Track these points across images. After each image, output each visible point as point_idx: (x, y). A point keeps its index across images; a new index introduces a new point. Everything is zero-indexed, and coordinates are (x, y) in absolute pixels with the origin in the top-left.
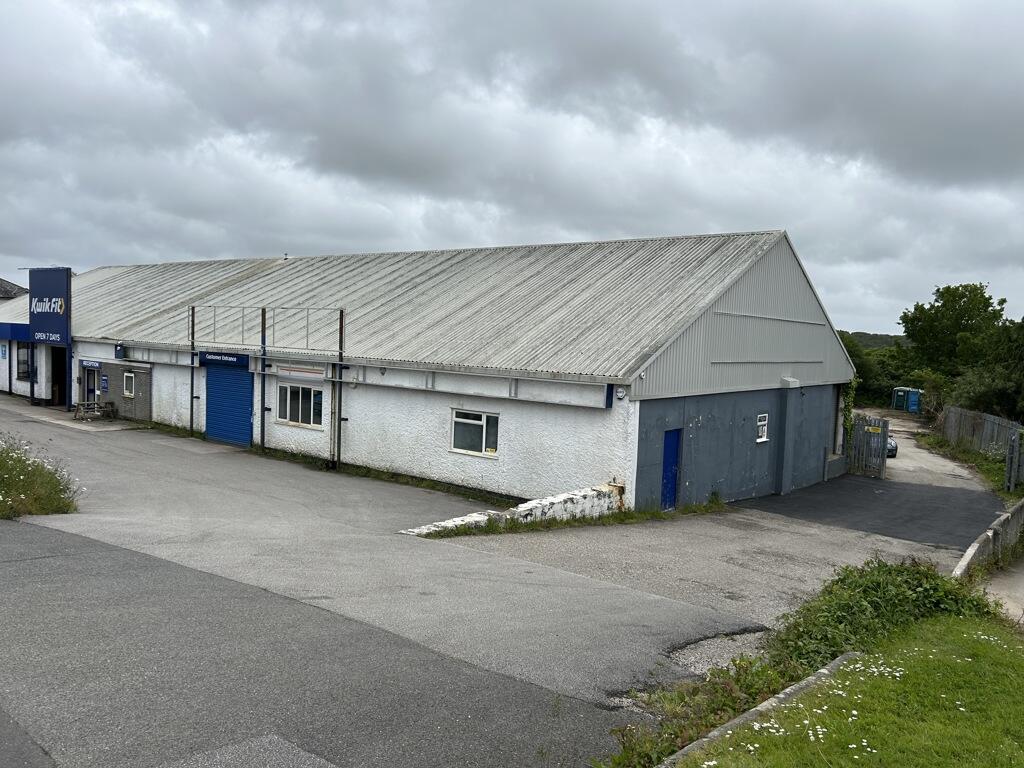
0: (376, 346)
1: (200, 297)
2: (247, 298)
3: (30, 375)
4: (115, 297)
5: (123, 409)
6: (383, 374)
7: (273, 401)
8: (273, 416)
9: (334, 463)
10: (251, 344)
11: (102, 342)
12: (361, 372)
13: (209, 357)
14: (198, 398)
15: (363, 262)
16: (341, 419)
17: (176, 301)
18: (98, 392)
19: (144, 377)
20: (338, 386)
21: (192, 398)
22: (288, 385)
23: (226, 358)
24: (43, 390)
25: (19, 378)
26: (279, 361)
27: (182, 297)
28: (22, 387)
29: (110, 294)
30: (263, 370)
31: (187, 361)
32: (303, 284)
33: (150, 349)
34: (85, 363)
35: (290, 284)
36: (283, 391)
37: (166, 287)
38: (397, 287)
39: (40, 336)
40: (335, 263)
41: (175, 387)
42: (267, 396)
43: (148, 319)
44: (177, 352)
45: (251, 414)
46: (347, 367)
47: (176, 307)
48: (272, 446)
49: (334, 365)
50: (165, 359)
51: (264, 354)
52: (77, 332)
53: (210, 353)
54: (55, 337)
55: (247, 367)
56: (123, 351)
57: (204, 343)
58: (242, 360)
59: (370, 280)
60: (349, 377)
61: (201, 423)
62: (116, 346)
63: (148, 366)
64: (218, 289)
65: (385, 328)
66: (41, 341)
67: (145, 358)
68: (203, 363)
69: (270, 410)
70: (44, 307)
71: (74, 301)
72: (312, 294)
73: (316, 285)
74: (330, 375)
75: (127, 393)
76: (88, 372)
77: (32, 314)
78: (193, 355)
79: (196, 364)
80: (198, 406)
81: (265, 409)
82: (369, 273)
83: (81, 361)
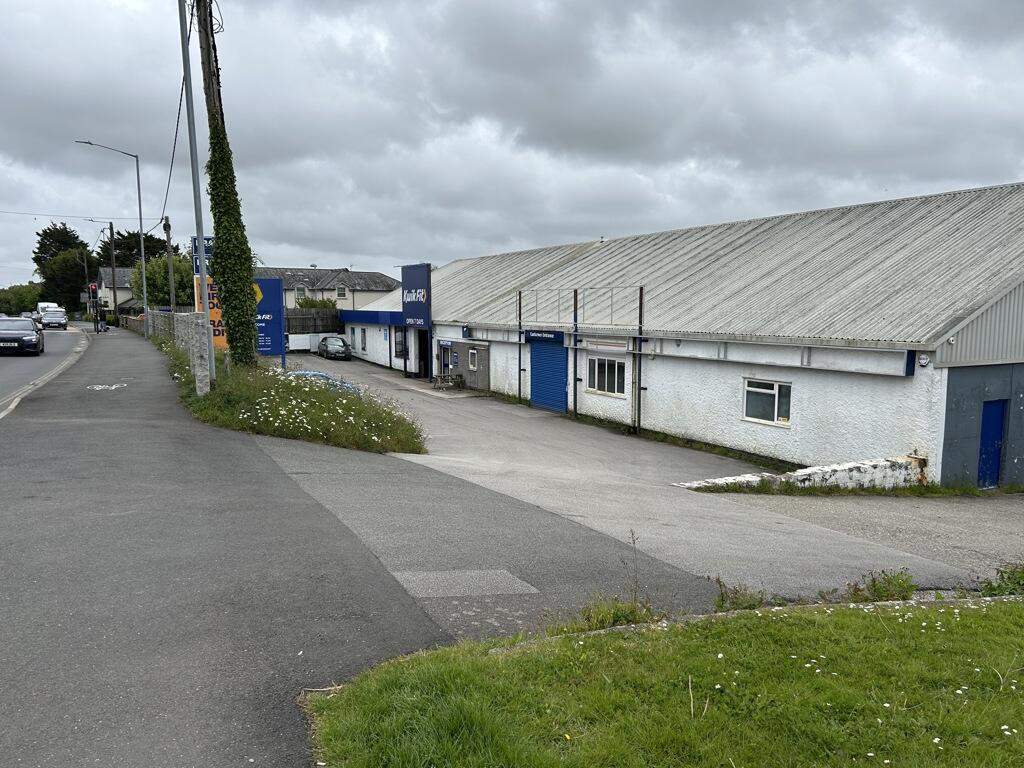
0: (673, 320)
1: (529, 282)
2: (565, 281)
3: (403, 353)
4: (464, 286)
5: (469, 380)
6: (678, 345)
7: (584, 373)
8: (583, 386)
9: (634, 428)
10: (565, 322)
11: (453, 325)
12: (658, 345)
13: (533, 335)
14: (524, 370)
15: (671, 239)
16: (640, 389)
17: (509, 287)
18: (451, 367)
19: (483, 354)
20: (638, 358)
21: (520, 370)
22: (596, 358)
23: (545, 335)
24: (413, 365)
25: (396, 356)
26: (588, 336)
27: (515, 283)
28: (398, 363)
29: (460, 283)
30: (576, 345)
31: (515, 338)
32: (614, 265)
33: (488, 329)
34: (442, 343)
35: (602, 266)
36: (592, 362)
37: (502, 275)
38: (700, 261)
39: (410, 321)
40: (645, 242)
41: (507, 361)
42: (580, 367)
43: (488, 304)
44: (509, 331)
45: (566, 384)
46: (646, 340)
47: (509, 292)
48: (583, 412)
49: (635, 339)
50: (499, 337)
51: (576, 330)
52: (436, 317)
53: (534, 332)
54: (420, 322)
55: (562, 342)
56: (468, 331)
57: (529, 323)
58: (559, 337)
59: (676, 255)
60: (647, 349)
61: (527, 392)
62: (463, 327)
63: (487, 344)
64: (542, 275)
65: (684, 302)
66: (411, 326)
67: (485, 337)
68: (528, 340)
69: (581, 380)
70: (411, 297)
71: (433, 292)
72: (621, 273)
73: (625, 265)
74: (631, 348)
75: (471, 367)
76: (444, 349)
77: (404, 303)
78: (521, 333)
79: (523, 341)
80: (525, 377)
81: (577, 380)
82: (675, 249)
83: (439, 341)
